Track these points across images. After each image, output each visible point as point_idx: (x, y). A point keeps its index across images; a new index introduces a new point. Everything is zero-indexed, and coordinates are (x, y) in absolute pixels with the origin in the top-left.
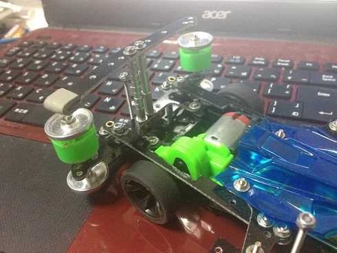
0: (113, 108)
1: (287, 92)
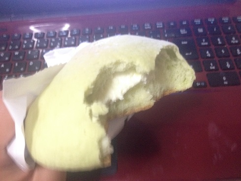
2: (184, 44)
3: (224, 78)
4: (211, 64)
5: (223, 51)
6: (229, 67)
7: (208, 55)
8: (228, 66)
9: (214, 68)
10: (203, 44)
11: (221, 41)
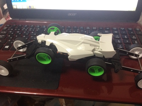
4: (120, 46)
5: (127, 41)
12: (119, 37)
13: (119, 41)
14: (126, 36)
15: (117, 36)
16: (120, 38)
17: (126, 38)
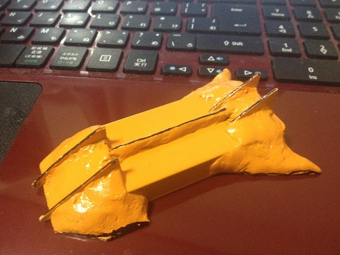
0: (22, 37)
1: (203, 10)
2: (235, 12)
3: (311, 70)
4: (286, 45)
5: (315, 29)
6: (325, 53)
7: (281, 31)
8: (323, 50)
9: (290, 50)
10: (273, 14)
11: (312, 14)
12: (283, 15)
13: (281, 27)
14: (309, 12)
15: (278, 10)
16: (289, 19)
17: (312, 17)
